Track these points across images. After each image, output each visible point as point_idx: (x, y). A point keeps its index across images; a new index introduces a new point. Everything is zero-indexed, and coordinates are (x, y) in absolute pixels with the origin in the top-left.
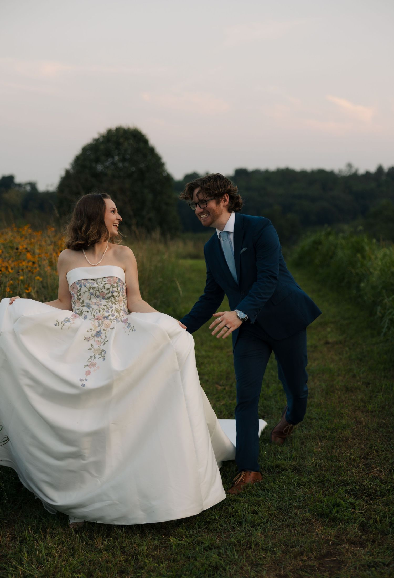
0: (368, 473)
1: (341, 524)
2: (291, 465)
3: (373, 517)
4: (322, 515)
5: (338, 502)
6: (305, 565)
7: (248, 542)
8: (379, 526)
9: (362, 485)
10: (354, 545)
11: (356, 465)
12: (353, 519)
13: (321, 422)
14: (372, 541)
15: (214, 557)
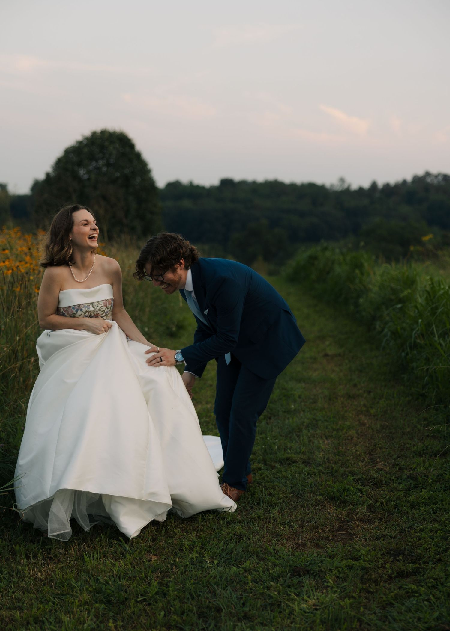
0: (373, 467)
1: (351, 506)
2: (301, 458)
3: (379, 500)
4: (333, 498)
5: (347, 488)
6: (320, 536)
7: (267, 517)
8: (385, 507)
9: (368, 475)
10: (363, 522)
11: (362, 459)
12: (361, 502)
13: (326, 423)
14: (379, 519)
15: (238, 528)
